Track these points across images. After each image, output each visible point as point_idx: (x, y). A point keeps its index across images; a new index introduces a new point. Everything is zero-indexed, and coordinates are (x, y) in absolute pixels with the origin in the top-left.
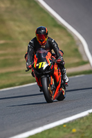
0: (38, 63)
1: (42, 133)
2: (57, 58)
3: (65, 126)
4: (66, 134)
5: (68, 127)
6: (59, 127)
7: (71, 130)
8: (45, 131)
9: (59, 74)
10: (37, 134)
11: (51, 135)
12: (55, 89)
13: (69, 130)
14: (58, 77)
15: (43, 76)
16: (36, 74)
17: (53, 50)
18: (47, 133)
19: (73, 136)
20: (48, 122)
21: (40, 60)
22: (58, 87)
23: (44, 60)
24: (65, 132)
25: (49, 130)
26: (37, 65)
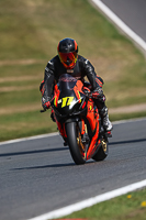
0: (60, 98)
1: (93, 207)
2: (92, 90)
3: (129, 197)
4: (131, 209)
5: (134, 199)
6: (120, 199)
7: (140, 203)
8: (98, 204)
9: (95, 117)
10: (85, 209)
11: (107, 211)
12: (88, 142)
13: (136, 203)
14: (95, 122)
15: (69, 120)
16: (58, 116)
17: (86, 78)
18: (101, 208)
19: (142, 213)
20: (104, 190)
21: (64, 93)
22: (95, 138)
23: (71, 93)
24: (130, 205)
25: (105, 203)
26: (59, 102)
